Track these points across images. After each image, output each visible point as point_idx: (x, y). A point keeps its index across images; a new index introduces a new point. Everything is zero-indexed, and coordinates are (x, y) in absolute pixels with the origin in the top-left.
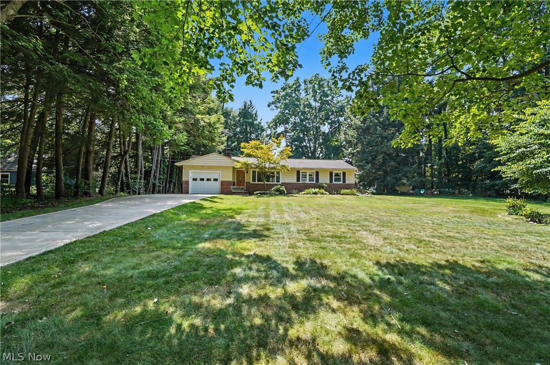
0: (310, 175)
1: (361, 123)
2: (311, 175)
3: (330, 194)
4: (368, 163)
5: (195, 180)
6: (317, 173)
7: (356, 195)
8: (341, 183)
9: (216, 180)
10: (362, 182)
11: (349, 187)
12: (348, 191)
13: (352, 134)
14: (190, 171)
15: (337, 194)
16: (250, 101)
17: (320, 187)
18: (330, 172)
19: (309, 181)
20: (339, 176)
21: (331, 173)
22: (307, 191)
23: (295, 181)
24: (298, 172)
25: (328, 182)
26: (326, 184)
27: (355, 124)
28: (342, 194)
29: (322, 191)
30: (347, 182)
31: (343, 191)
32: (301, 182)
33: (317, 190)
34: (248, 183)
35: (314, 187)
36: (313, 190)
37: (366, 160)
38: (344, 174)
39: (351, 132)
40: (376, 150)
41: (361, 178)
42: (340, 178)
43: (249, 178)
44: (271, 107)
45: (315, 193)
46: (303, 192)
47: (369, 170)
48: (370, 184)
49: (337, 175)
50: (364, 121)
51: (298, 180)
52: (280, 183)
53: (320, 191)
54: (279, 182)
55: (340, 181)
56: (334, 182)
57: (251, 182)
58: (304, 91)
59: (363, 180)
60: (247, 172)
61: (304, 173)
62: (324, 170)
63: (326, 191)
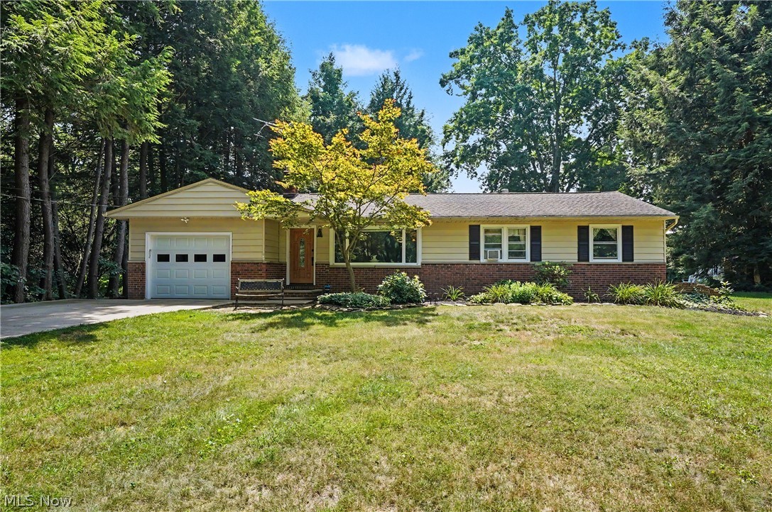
0: (511, 238)
1: (682, 90)
2: (518, 239)
3: (576, 300)
4: (702, 200)
5: (163, 258)
6: (536, 232)
7: (673, 305)
8: (619, 260)
9: (219, 258)
10: (685, 256)
11: (646, 274)
12: (640, 290)
13: (652, 120)
14: (148, 236)
15: (603, 301)
16: (396, 75)
17: (543, 276)
18: (579, 228)
19: (511, 255)
20: (610, 239)
21: (583, 232)
22: (496, 290)
23: (464, 257)
24: (474, 231)
25: (573, 258)
26: (562, 265)
27: (662, 94)
28: (622, 302)
29: (548, 289)
30: (639, 258)
31: (624, 290)
32: (483, 260)
33: (529, 287)
34: (324, 267)
35: (523, 275)
36: (517, 288)
37: (699, 191)
38: (628, 231)
39: (650, 117)
40: (731, 160)
41: (679, 245)
42: (615, 247)
43: (325, 251)
44: (447, 87)
45: (524, 300)
46: (481, 296)
47: (707, 219)
48: (709, 261)
49: (603, 235)
50: (689, 84)
51: (474, 253)
52: (419, 264)
53: (540, 290)
54: (414, 260)
55: (615, 256)
56: (592, 260)
57: (332, 262)
58: (528, 47)
59: (687, 249)
60: (320, 235)
61: (495, 231)
62: (558, 221)
63: (560, 288)
